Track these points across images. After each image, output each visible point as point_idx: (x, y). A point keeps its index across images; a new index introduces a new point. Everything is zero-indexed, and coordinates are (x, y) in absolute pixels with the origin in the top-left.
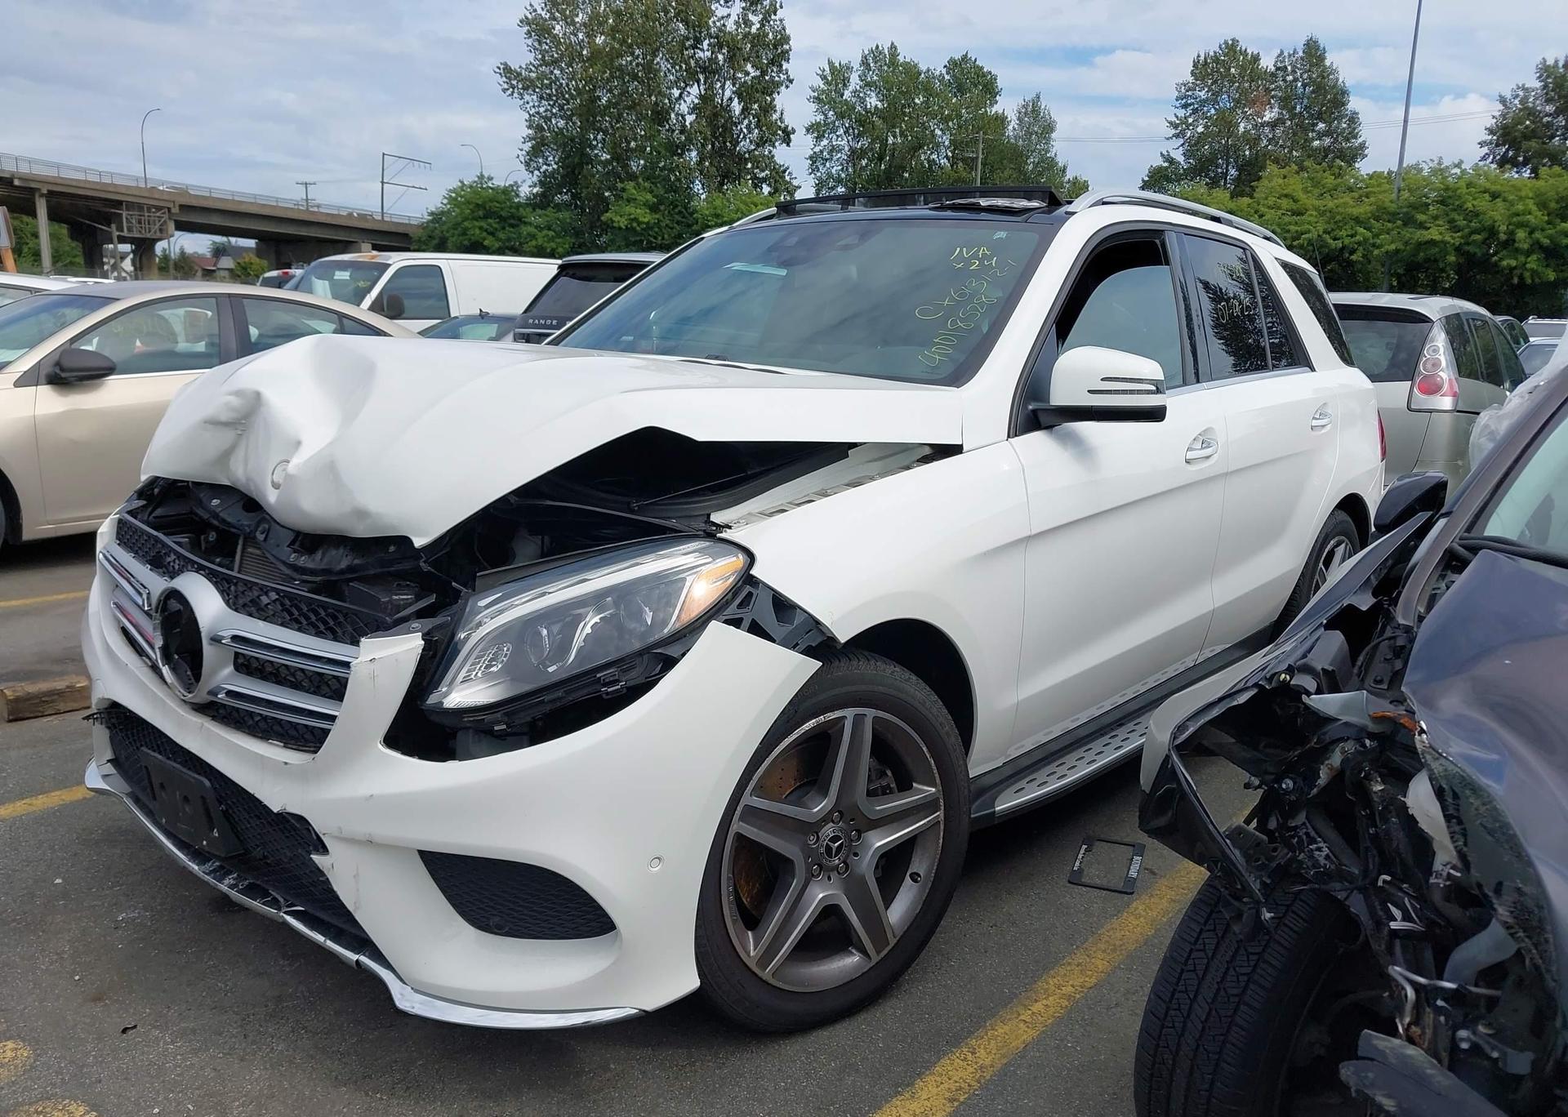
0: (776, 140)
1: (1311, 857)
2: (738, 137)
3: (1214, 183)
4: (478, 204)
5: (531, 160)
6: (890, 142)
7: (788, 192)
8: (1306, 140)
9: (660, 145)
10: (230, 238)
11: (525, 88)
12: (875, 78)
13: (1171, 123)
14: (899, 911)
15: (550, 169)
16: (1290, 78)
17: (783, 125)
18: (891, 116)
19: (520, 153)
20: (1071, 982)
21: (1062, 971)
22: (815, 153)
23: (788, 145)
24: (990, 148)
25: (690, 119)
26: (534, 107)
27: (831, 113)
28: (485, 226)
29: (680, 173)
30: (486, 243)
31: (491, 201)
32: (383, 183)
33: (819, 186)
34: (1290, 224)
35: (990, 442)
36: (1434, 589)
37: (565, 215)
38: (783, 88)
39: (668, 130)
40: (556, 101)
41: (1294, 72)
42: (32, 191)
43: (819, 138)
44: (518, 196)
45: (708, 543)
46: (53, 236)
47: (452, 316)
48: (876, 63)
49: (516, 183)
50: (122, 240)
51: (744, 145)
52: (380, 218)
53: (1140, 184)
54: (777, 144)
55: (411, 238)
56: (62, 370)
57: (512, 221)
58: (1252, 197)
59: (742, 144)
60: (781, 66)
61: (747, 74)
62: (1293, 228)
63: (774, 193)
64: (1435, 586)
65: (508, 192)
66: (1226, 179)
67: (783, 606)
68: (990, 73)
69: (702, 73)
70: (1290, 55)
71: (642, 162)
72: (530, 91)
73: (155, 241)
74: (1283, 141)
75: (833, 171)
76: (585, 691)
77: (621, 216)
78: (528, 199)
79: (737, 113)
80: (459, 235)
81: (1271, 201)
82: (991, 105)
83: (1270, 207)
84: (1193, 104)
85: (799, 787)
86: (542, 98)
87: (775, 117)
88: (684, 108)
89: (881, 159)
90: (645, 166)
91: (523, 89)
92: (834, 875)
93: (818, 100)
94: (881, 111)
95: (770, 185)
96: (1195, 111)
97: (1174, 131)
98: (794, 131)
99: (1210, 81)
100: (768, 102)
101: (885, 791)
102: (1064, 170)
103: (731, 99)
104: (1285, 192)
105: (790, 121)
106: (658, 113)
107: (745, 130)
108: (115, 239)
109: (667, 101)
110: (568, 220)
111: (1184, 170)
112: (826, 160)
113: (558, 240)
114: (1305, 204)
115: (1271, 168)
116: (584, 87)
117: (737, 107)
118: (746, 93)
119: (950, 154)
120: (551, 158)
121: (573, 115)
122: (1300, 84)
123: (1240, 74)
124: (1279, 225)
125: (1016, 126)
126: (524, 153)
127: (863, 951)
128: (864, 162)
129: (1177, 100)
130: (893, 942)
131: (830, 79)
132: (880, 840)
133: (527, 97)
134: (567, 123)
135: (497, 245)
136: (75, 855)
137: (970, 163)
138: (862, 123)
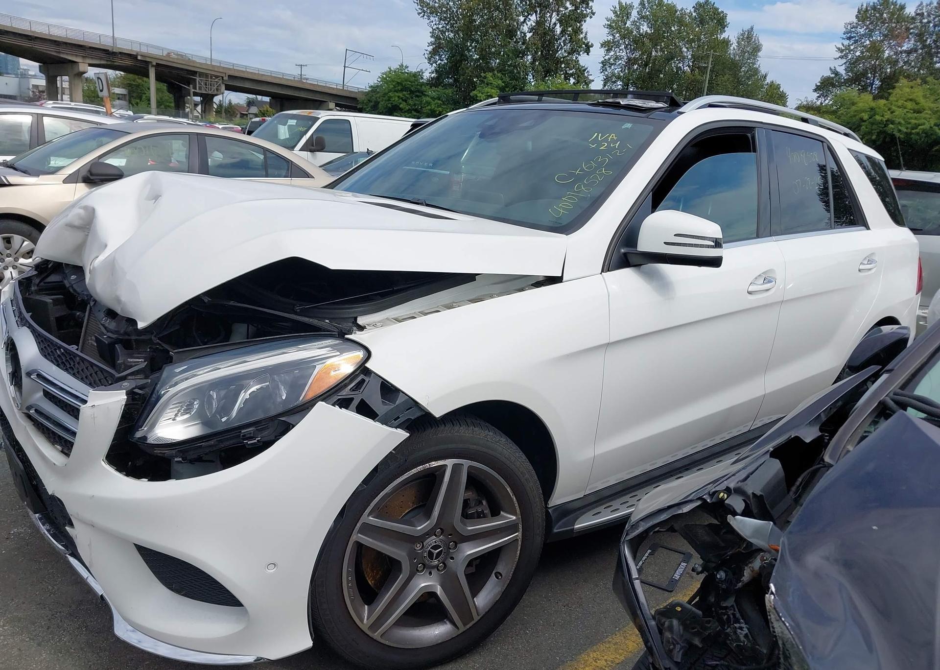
0: (581, 51)
1: (735, 633)
2: (558, 48)
3: (864, 89)
4: (398, 82)
5: (431, 57)
6: (653, 54)
7: (586, 83)
8: (931, 63)
9: (509, 50)
10: (258, 96)
11: (431, 13)
12: (648, 13)
13: (839, 49)
14: (483, 600)
15: (443, 63)
16: (925, 21)
17: (586, 42)
18: (655, 38)
19: (426, 52)
20: (605, 657)
21: (602, 647)
22: (605, 59)
23: (588, 54)
24: (717, 61)
25: (529, 35)
26: (436, 24)
27: (618, 35)
28: (401, 96)
29: (520, 69)
30: (401, 106)
31: (406, 81)
32: (345, 67)
33: (606, 81)
34: (911, 118)
35: (587, 275)
36: (865, 432)
37: (449, 91)
38: (588, 19)
39: (515, 42)
40: (449, 22)
41: (929, 16)
42: (147, 63)
43: (608, 50)
44: (422, 78)
45: (338, 342)
46: (158, 90)
47: (354, 151)
48: (649, 3)
49: (422, 70)
50: (196, 94)
51: (560, 54)
52: (342, 88)
53: (814, 87)
54: (581, 53)
55: (358, 101)
56: (91, 174)
57: (418, 94)
58: (887, 99)
59: (559, 52)
60: (588, 4)
61: (567, 8)
62: (913, 121)
63: (577, 83)
64: (867, 430)
65: (417, 75)
66: (872, 88)
67: (388, 390)
68: (723, 12)
69: (538, 7)
70: (927, 5)
71: (498, 61)
72: (434, 15)
73: (213, 96)
74: (915, 63)
75: (616, 71)
76: (231, 442)
77: (482, 93)
78: (428, 80)
79: (558, 33)
80: (386, 101)
81: (900, 103)
82: (721, 33)
83: (899, 107)
84: (855, 37)
85: (415, 508)
86: (441, 19)
87: (582, 36)
88: (525, 28)
89: (646, 65)
90: (499, 63)
91: (430, 13)
92: (434, 572)
93: (610, 27)
94: (650, 35)
95: (574, 78)
96: (856, 42)
97: (840, 54)
98: (592, 46)
99: (868, 22)
100: (578, 27)
101: (480, 516)
102: (765, 77)
103: (555, 24)
104: (910, 97)
105: (591, 39)
106: (510, 31)
107: (562, 44)
108: (192, 94)
109: (515, 24)
110: (451, 95)
111: (845, 80)
112: (612, 64)
113: (443, 106)
114: (923, 106)
115: (903, 82)
116: (467, 13)
117: (558, 29)
118: (564, 21)
119: (691, 64)
120: (444, 56)
121: (459, 30)
122: (931, 25)
123: (889, 18)
124: (904, 119)
125: (735, 47)
126: (428, 52)
127: (453, 623)
128: (635, 67)
129: (844, 34)
130: (476, 618)
131: (619, 13)
132: (471, 550)
133: (432, 19)
134: (455, 35)
135: (407, 108)
136: (7, 484)
137: (703, 70)
138: (637, 42)
